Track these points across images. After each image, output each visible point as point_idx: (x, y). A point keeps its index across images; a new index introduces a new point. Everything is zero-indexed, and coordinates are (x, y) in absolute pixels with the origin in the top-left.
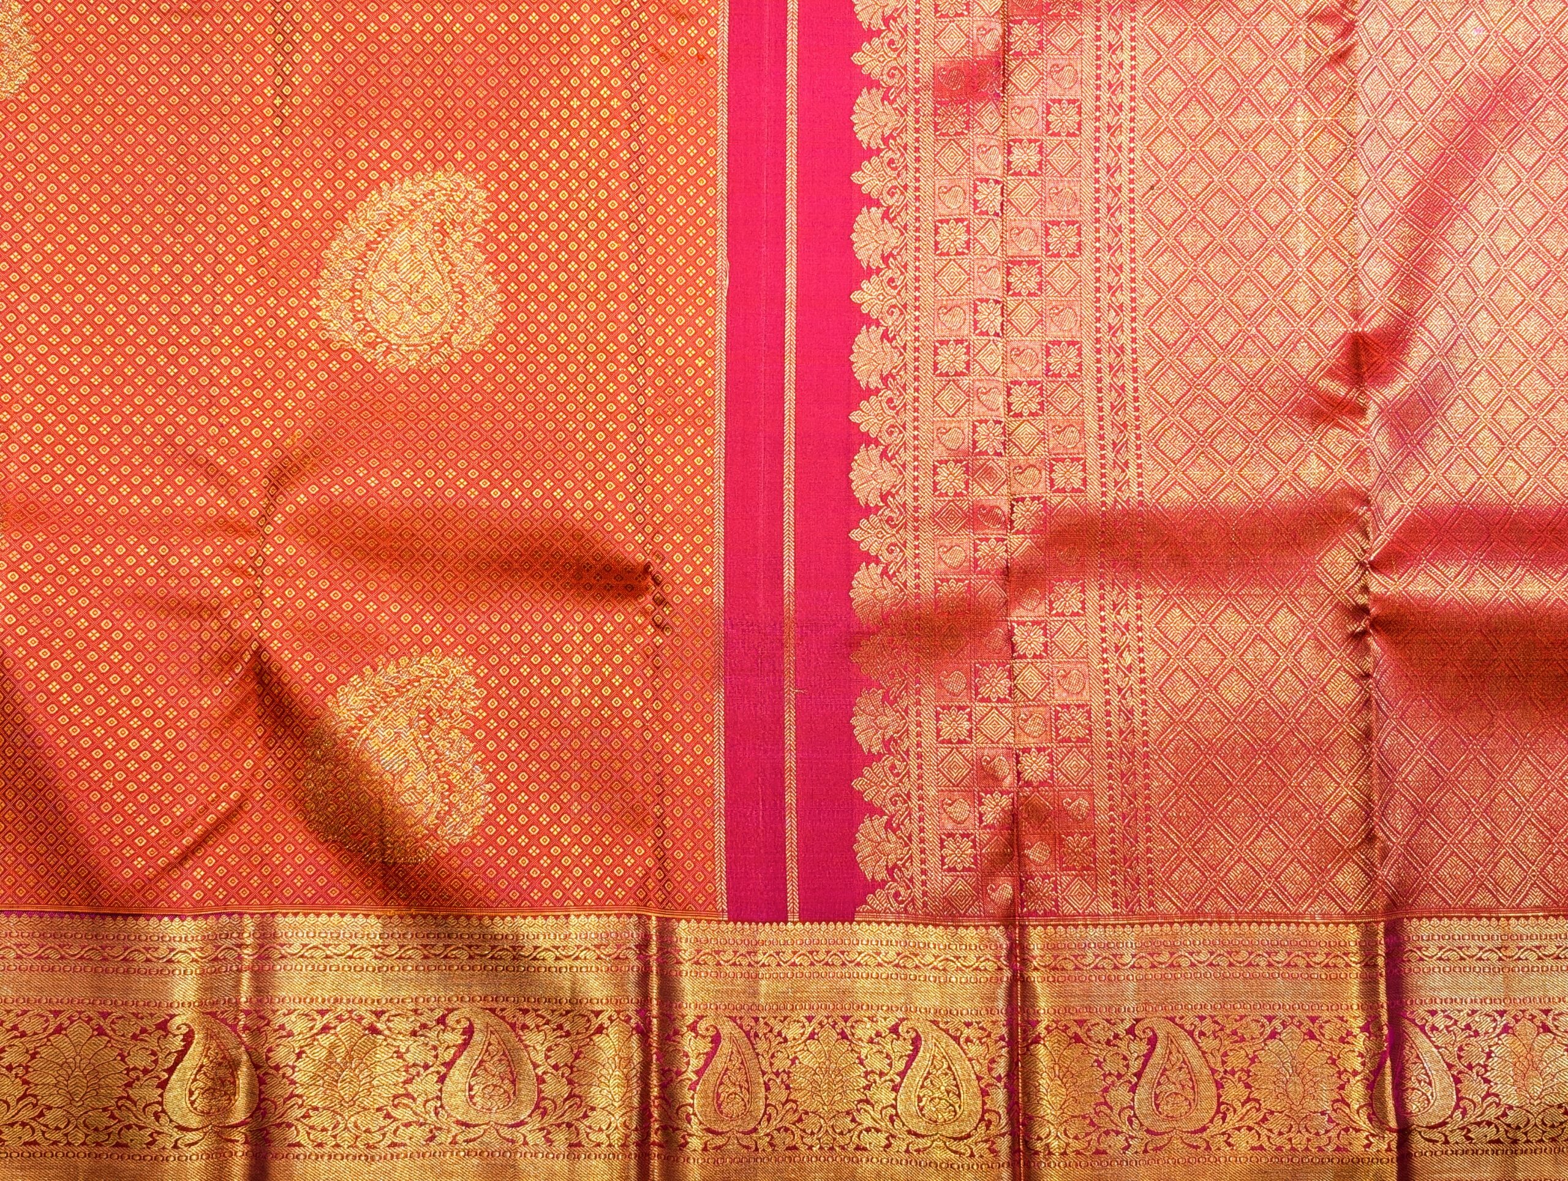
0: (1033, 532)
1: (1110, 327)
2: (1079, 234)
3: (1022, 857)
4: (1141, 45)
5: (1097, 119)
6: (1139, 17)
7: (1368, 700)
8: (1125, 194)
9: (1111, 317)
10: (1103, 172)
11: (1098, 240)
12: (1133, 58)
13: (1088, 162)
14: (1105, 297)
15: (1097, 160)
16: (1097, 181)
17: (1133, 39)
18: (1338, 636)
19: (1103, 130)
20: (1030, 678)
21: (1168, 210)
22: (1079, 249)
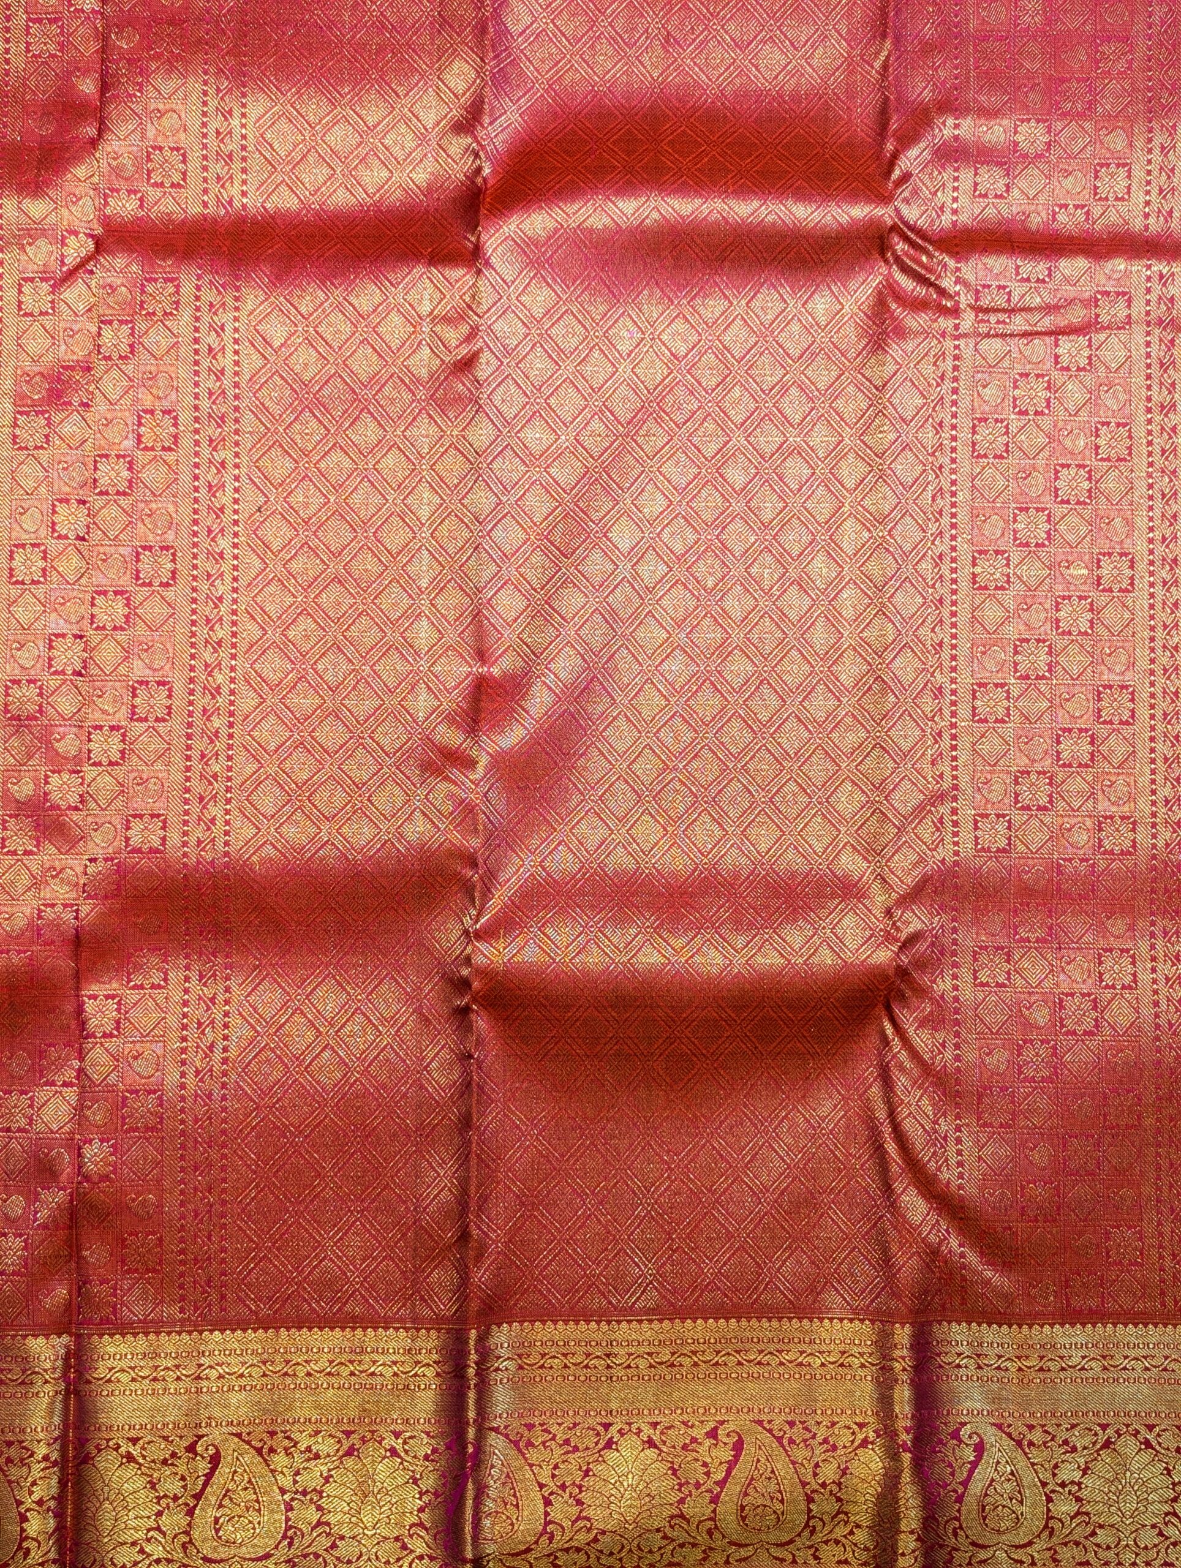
0: (106, 897)
1: (207, 665)
2: (174, 561)
3: (81, 1258)
4: (245, 348)
5: (197, 431)
6: (244, 318)
7: (469, 1083)
8: (228, 517)
9: (208, 656)
10: (203, 491)
11: (195, 567)
12: (237, 363)
13: (186, 478)
14: (202, 632)
15: (196, 478)
16: (196, 500)
17: (236, 341)
18: (445, 1010)
19: (205, 444)
20: (99, 1057)
21: (276, 533)
22: (173, 578)
